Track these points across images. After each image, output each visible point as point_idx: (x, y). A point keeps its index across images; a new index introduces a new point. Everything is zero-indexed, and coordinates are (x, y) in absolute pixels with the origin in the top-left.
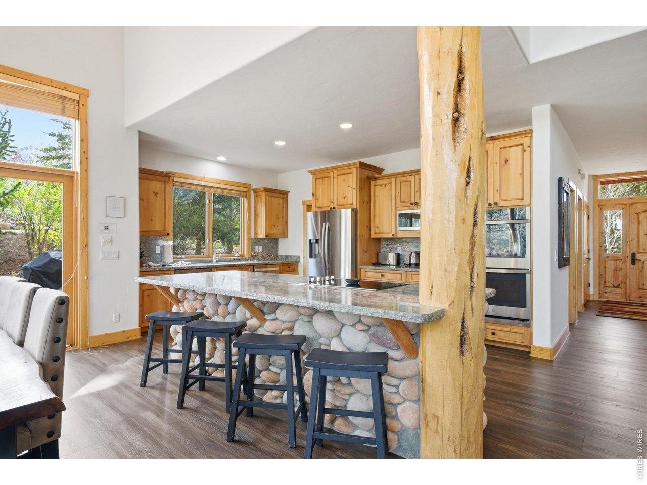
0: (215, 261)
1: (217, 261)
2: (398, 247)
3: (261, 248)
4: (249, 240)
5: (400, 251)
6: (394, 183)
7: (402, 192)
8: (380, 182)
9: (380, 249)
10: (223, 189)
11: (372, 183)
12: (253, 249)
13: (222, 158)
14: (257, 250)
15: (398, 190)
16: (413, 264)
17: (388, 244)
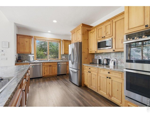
0: (49, 60)
1: (49, 61)
2: (100, 57)
3: (64, 57)
4: (60, 55)
5: (101, 58)
6: (96, 30)
7: (99, 33)
8: (92, 31)
9: (94, 57)
10: (52, 41)
11: (89, 32)
12: (62, 57)
13: (49, 32)
14: (63, 58)
15: (98, 33)
16: (105, 64)
17: (97, 56)
